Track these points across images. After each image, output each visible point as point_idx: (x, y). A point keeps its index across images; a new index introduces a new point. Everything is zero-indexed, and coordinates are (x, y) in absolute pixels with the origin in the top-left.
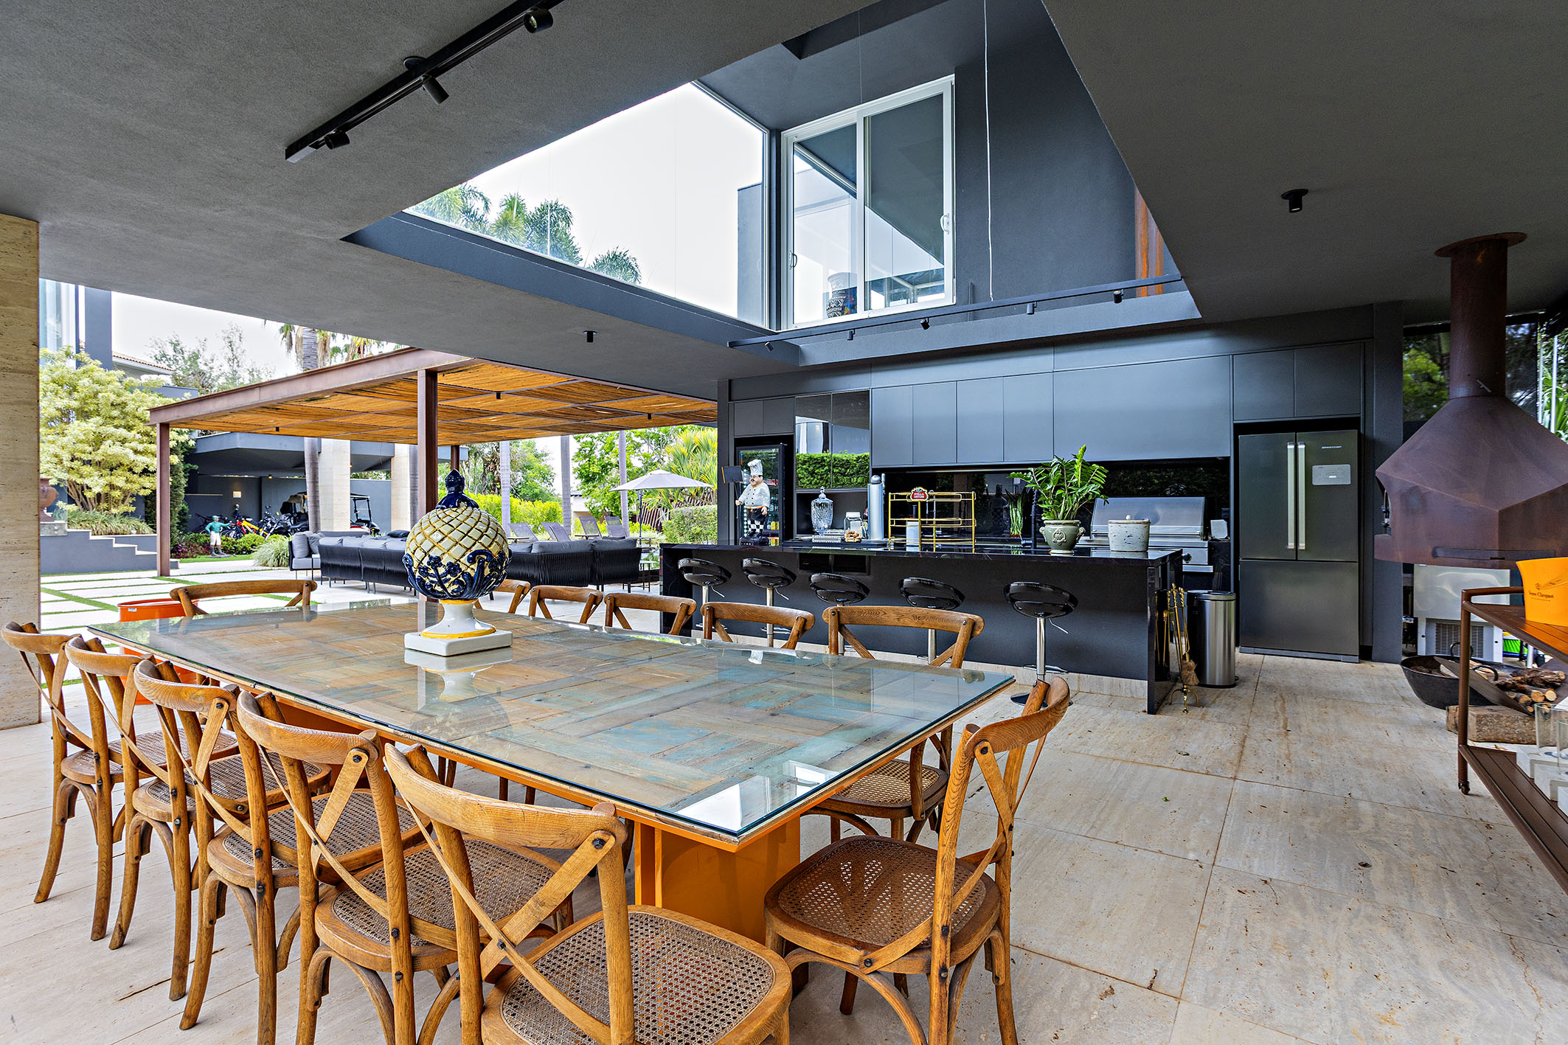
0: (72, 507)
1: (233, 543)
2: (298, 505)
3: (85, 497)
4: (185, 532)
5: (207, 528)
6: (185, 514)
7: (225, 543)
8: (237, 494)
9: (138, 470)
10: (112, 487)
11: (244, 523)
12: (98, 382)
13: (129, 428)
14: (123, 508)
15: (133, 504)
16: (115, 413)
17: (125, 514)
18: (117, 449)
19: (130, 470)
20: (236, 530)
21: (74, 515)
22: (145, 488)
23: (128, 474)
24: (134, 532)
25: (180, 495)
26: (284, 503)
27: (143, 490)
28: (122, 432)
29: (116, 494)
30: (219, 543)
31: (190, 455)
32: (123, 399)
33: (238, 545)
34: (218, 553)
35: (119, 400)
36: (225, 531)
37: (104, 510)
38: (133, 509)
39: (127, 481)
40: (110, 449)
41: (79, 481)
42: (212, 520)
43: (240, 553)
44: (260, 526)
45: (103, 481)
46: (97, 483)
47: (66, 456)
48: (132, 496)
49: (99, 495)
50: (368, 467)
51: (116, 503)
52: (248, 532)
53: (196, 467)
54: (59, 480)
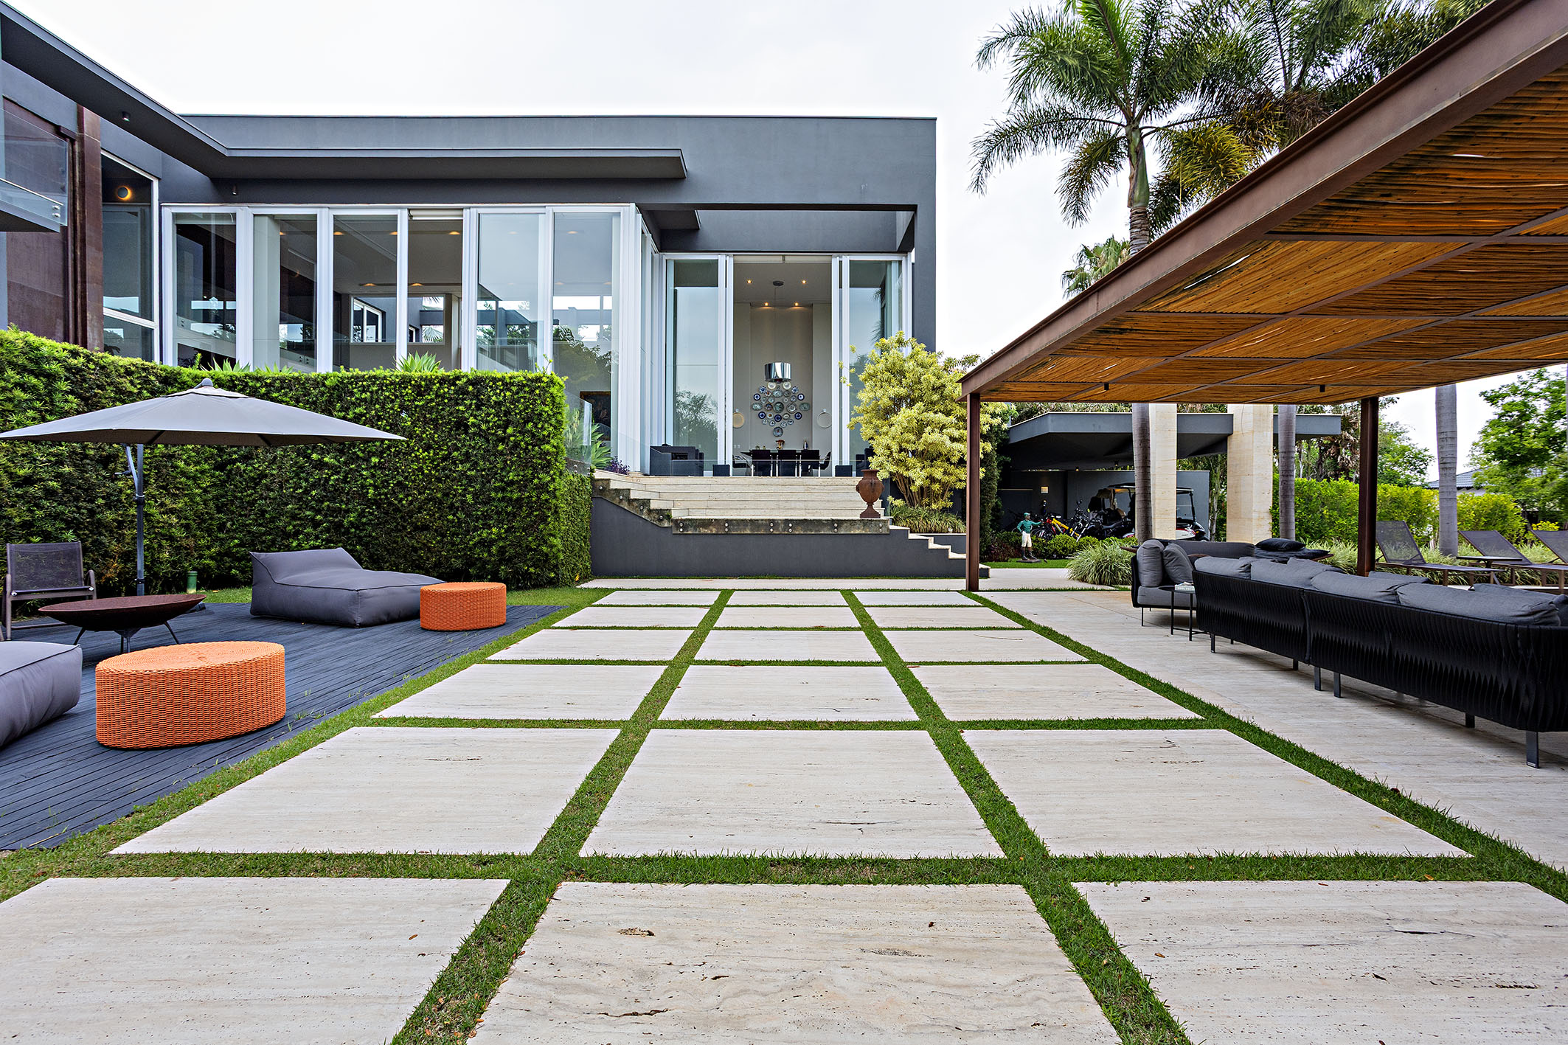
0: (899, 502)
1: (1044, 545)
2: (1107, 502)
3: (911, 491)
4: (998, 530)
5: (1019, 527)
6: (999, 511)
7: (1035, 544)
8: (1045, 490)
9: (955, 459)
10: (933, 480)
11: (1054, 522)
12: (922, 365)
13: (948, 413)
14: (941, 504)
15: (951, 499)
16: (935, 397)
17: (944, 510)
18: (936, 437)
19: (948, 460)
20: (1046, 529)
21: (901, 510)
22: (960, 481)
23: (946, 464)
24: (951, 530)
25: (994, 489)
26: (1093, 498)
27: (958, 484)
28: (941, 417)
29: (936, 487)
30: (1030, 545)
31: (1004, 446)
32: (942, 381)
33: (1048, 548)
34: (1030, 557)
35: (938, 384)
36: (1034, 532)
37: (926, 505)
38: (950, 504)
39: (945, 473)
40: (931, 436)
41: (905, 474)
42: (1023, 518)
43: (1050, 557)
44: (1071, 524)
45: (924, 474)
46: (918, 476)
47: (895, 448)
48: (950, 490)
49: (921, 488)
50: (1192, 450)
51: (937, 498)
52: (1059, 533)
53: (1009, 459)
54: (890, 473)
